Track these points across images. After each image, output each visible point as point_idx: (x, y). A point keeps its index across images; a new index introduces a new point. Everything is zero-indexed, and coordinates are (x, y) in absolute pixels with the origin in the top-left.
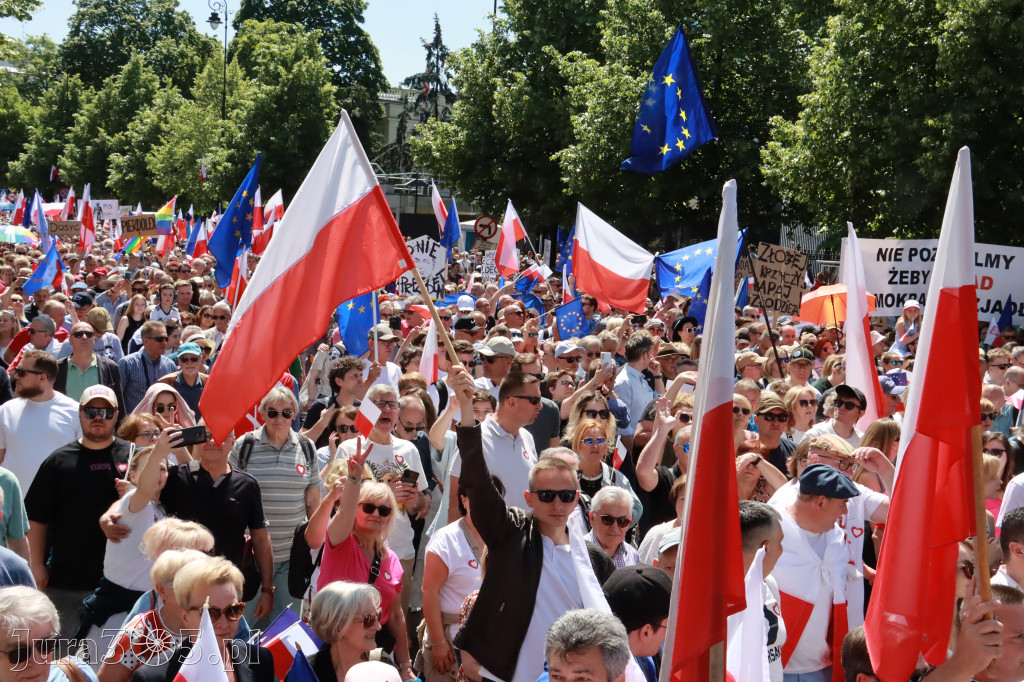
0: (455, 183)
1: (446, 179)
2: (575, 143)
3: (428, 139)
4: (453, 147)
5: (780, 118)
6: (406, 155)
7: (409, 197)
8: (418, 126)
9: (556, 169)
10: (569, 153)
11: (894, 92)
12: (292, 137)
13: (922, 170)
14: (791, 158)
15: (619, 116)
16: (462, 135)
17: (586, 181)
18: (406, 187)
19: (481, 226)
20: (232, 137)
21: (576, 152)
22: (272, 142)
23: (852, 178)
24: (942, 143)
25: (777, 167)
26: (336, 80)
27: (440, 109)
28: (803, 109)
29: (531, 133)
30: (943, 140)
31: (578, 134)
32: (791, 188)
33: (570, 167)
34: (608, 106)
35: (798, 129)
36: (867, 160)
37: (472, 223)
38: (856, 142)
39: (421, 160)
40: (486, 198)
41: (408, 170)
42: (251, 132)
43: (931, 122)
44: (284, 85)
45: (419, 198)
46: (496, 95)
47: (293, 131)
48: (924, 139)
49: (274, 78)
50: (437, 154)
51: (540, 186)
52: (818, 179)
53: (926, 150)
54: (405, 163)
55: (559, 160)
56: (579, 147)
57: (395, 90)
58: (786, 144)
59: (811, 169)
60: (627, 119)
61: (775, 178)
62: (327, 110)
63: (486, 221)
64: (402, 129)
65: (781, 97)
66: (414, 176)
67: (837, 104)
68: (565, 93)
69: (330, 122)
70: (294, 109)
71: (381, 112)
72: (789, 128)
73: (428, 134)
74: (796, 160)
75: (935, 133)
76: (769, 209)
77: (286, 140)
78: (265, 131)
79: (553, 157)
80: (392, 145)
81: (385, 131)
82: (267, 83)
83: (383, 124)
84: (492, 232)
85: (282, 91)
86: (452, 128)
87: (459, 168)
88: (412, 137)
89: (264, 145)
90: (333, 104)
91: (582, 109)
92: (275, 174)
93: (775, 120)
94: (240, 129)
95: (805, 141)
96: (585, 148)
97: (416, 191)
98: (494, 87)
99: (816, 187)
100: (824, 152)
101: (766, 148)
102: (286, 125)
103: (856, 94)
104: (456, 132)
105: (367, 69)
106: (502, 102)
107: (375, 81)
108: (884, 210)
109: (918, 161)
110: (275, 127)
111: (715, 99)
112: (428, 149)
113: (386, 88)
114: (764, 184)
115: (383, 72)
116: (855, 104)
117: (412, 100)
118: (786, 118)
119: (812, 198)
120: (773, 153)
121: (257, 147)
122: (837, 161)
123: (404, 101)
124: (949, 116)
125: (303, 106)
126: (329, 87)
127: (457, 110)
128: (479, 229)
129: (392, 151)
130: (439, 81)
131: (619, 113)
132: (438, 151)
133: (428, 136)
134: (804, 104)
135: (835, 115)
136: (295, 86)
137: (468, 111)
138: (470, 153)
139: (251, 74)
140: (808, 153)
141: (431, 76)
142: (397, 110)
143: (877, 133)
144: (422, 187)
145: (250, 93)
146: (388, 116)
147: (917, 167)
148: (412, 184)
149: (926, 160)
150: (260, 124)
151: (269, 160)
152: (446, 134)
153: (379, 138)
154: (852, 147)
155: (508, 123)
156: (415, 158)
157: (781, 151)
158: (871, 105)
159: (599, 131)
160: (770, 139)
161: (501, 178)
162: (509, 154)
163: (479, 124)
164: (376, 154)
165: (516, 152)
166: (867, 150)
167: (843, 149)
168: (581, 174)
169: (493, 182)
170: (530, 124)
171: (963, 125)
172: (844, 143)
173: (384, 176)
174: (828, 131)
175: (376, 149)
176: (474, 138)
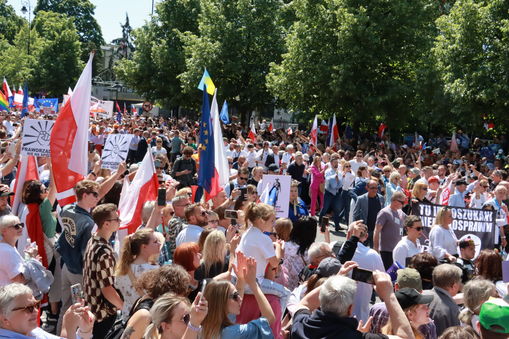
0: (134, 87)
1: (130, 85)
2: (187, 71)
3: (122, 67)
4: (133, 71)
5: (274, 63)
6: (113, 74)
7: (114, 92)
8: (117, 61)
9: (178, 82)
10: (184, 75)
11: (321, 54)
12: (61, 64)
13: (331, 88)
14: (278, 80)
15: (206, 60)
16: (137, 66)
17: (192, 87)
18: (113, 88)
19: (145, 105)
20: (32, 63)
21: (187, 75)
22: (52, 66)
23: (304, 90)
24: (340, 76)
25: (272, 84)
26: (81, 39)
27: (128, 54)
28: (283, 60)
29: (168, 66)
30: (340, 75)
31: (188, 67)
32: (278, 93)
33: (185, 81)
34: (201, 55)
35: (281, 68)
36: (309, 82)
37: (142, 104)
38: (305, 74)
39: (119, 76)
40: (148, 93)
41: (114, 80)
42: (42, 61)
43: (335, 68)
44: (57, 40)
45: (119, 93)
46: (153, 49)
47: (62, 61)
48: (332, 75)
49: (53, 37)
50: (126, 74)
51: (172, 89)
52: (289, 90)
53: (333, 79)
54: (112, 77)
55: (180, 78)
56: (189, 72)
57: (108, 45)
58: (276, 74)
59: (287, 85)
60: (210, 61)
61: (271, 88)
62: (78, 53)
63: (148, 103)
64: (111, 62)
65: (275, 54)
66: (116, 83)
67: (297, 58)
68: (183, 49)
69: (78, 58)
70: (62, 51)
71: (101, 54)
72: (278, 67)
73: (122, 65)
74: (280, 81)
75: (337, 72)
76: (269, 101)
77: (58, 65)
78: (48, 61)
79: (178, 77)
80: (106, 69)
81: (103, 63)
82: (49, 39)
83: (102, 60)
84: (150, 109)
85: (57, 43)
86: (133, 63)
87: (136, 80)
88: (115, 66)
89: (48, 67)
90: (80, 50)
91: (190, 56)
92: (53, 80)
93: (272, 64)
94: (36, 59)
95: (284, 73)
96: (191, 73)
97: (117, 90)
98: (152, 45)
99: (289, 93)
100: (292, 80)
101: (268, 76)
102: (58, 59)
103: (305, 54)
104: (135, 65)
105: (95, 35)
106: (155, 52)
107: (99, 41)
108: (316, 103)
109: (330, 84)
110: (53, 59)
111: (247, 54)
112: (122, 72)
113: (104, 44)
114: (267, 91)
115: (102, 37)
116: (305, 59)
117: (116, 49)
118: (277, 63)
119: (287, 97)
120: (271, 78)
121: (44, 67)
122: (297, 82)
123: (112, 50)
124: (342, 65)
125: (66, 50)
126: (77, 42)
127: (135, 55)
128: (145, 107)
129: (107, 72)
130: (128, 42)
131: (206, 58)
133: (122, 66)
134: (284, 58)
135: (297, 63)
136: (62, 41)
137: (140, 55)
138: (141, 74)
139: (42, 35)
140: (285, 78)
141: (125, 39)
142: (109, 54)
143: (314, 71)
144: (120, 88)
145: (41, 44)
146: (105, 56)
148: (115, 87)
149: (333, 84)
150: (46, 58)
151: (50, 74)
152: (130, 66)
153: (101, 66)
154: (304, 77)
155: (158, 61)
156: (116, 75)
157: (274, 77)
158: (311, 59)
159: (197, 66)
160: (270, 72)
161: (155, 85)
162: (158, 75)
163: (145, 61)
164: (99, 73)
165: (161, 74)
166: (309, 78)
167: (300, 77)
168: (189, 84)
169: (151, 86)
170: (167, 62)
171: (347, 69)
172: (300, 75)
173: (102, 82)
174: (294, 70)
175: (99, 70)
176: (143, 67)
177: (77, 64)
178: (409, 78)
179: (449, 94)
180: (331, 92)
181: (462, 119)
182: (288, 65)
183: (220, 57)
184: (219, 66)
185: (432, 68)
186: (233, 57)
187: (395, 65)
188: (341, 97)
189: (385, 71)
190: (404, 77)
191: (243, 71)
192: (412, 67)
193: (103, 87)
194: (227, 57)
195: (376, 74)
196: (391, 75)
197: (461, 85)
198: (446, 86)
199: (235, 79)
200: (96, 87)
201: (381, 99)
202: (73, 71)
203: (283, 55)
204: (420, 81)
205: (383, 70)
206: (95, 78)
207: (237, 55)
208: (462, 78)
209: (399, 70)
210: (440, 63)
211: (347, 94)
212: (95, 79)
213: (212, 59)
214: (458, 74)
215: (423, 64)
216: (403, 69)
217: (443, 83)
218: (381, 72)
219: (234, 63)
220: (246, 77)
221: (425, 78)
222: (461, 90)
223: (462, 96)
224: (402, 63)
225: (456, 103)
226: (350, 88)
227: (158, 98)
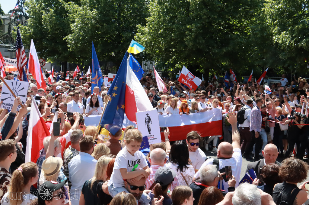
2: (71, 33)
4: (28, 34)
5: (140, 25)
6: (11, 37)
7: (13, 52)
8: (15, 27)
9: (65, 43)
10: (69, 37)
13: (186, 43)
14: (144, 39)
15: (86, 24)
16: (31, 30)
17: (76, 46)
18: (12, 49)
21: (72, 36)
23: (165, 45)
24: (192, 33)
25: (140, 41)
27: (24, 22)
28: (147, 22)
29: (56, 30)
31: (73, 30)
33: (70, 42)
34: (83, 21)
35: (146, 29)
36: (169, 39)
38: (165, 33)
40: (41, 52)
41: (12, 43)
43: (188, 27)
46: (43, 17)
48: (186, 32)
51: (60, 48)
52: (153, 46)
53: (187, 36)
54: (11, 40)
56: (73, 35)
57: (6, 15)
58: (142, 34)
59: (151, 42)
60: (89, 25)
64: (10, 28)
65: (140, 18)
66: (14, 45)
67: (158, 21)
68: (67, 16)
72: (143, 29)
74: (146, 39)
75: (190, 30)
79: (65, 38)
80: (6, 34)
81: (3, 29)
83: (2, 27)
84: (44, 64)
86: (27, 28)
88: (13, 31)
91: (73, 22)
95: (149, 33)
96: (75, 35)
98: (42, 14)
99: (153, 48)
100: (155, 38)
101: (136, 35)
103: (164, 17)
106: (45, 19)
108: (175, 55)
109: (185, 39)
111: (119, 19)
113: (3, 14)
116: (164, 21)
117: (13, 18)
118: (142, 25)
119: (151, 52)
120: (138, 37)
122: (159, 39)
123: (10, 18)
124: (193, 25)
127: (29, 22)
129: (6, 36)
130: (22, 12)
131: (86, 23)
132: (23, 36)
134: (148, 21)
135: (158, 24)
137: (33, 22)
138: (34, 37)
140: (150, 37)
141: (20, 10)
142: (8, 22)
143: (171, 30)
146: (4, 24)
147: (185, 41)
149: (187, 39)
152: (25, 30)
153: (1, 32)
154: (164, 35)
155: (47, 26)
156: (14, 38)
157: (141, 36)
158: (169, 21)
159: (80, 29)
160: (137, 32)
161: (46, 46)
162: (48, 37)
163: (37, 26)
165: (51, 36)
166: (169, 36)
167: (161, 36)
168: (74, 44)
169: (43, 47)
170: (55, 27)
171: (198, 28)
172: (161, 34)
173: (3, 45)
174: (156, 30)
176: (36, 31)
178: (246, 33)
179: (277, 43)
180: (186, 46)
181: (288, 62)
182: (151, 26)
183: (97, 22)
184: (97, 29)
185: (263, 24)
186: (108, 22)
187: (234, 23)
188: (194, 49)
189: (228, 28)
190: (242, 32)
191: (116, 32)
192: (247, 24)
193: (4, 48)
194: (103, 22)
195: (220, 31)
196: (232, 31)
197: (286, 36)
198: (274, 37)
199: (111, 39)
201: (224, 50)
203: (147, 19)
204: (254, 34)
205: (224, 28)
207: (111, 19)
208: (287, 31)
209: (237, 27)
210: (269, 19)
211: (198, 47)
213: (91, 23)
214: (283, 27)
215: (256, 21)
216: (241, 26)
217: (272, 35)
219: (109, 26)
220: (119, 36)
221: (258, 32)
222: (286, 40)
223: (288, 44)
224: (240, 21)
225: (283, 51)
226: (200, 42)
227: (49, 56)
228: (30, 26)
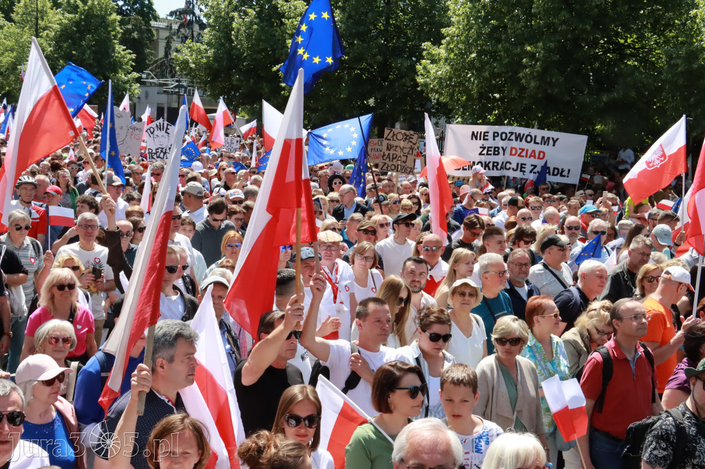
0: (206, 85)
1: (200, 83)
3: (186, 55)
4: (204, 60)
5: (429, 43)
6: (171, 66)
7: (174, 96)
8: (179, 46)
9: (276, 77)
11: (505, 27)
12: (88, 51)
13: (523, 81)
14: (437, 71)
16: (211, 53)
18: (172, 88)
22: (73, 55)
23: (477, 85)
24: (536, 63)
25: (427, 77)
26: (120, 12)
27: (195, 34)
28: (444, 38)
29: (259, 52)
30: (537, 60)
32: (437, 92)
35: (441, 51)
36: (487, 74)
38: (480, 61)
39: (181, 70)
40: (228, 97)
41: (173, 77)
42: (58, 47)
43: (529, 48)
44: (82, 14)
45: (181, 97)
46: (234, 25)
47: (89, 47)
48: (524, 60)
49: (74, 9)
50: (193, 66)
51: (266, 89)
52: (453, 86)
53: (526, 67)
54: (171, 71)
55: (279, 71)
57: (163, 20)
58: (433, 62)
59: (450, 79)
61: (426, 85)
62: (115, 33)
64: (168, 47)
65: (430, 29)
66: (177, 81)
67: (468, 35)
68: (282, 24)
69: (115, 41)
70: (89, 32)
71: (153, 35)
72: (435, 51)
73: (186, 51)
74: (440, 72)
75: (532, 56)
76: (422, 106)
77: (84, 54)
78: (68, 47)
79: (275, 69)
80: (161, 59)
81: (156, 48)
82: (69, 13)
83: (154, 44)
85: (81, 19)
86: (203, 47)
87: (209, 75)
88: (175, 54)
89: (68, 57)
90: (118, 28)
93: (426, 45)
94: (50, 45)
95: (446, 60)
97: (179, 92)
98: (232, 19)
99: (454, 91)
100: (459, 69)
101: (420, 64)
102: (84, 43)
103: (480, 28)
104: (206, 51)
105: (142, 4)
106: (239, 30)
107: (149, 13)
108: (499, 108)
109: (521, 75)
110: (75, 44)
111: (386, 30)
112: (186, 62)
113: (156, 18)
114: (419, 89)
115: (154, 7)
116: (479, 35)
117: (175, 27)
118: (434, 44)
119: (451, 99)
120: (425, 68)
121: (62, 58)
122: (467, 73)
123: (169, 28)
124: (540, 44)
125: (96, 29)
126: (114, 16)
127: (207, 34)
129: (161, 63)
130: (194, 14)
132: (194, 63)
133: (186, 53)
134: (445, 34)
135: (466, 42)
136: (89, 15)
137: (214, 35)
138: (216, 65)
139: (56, 5)
140: (448, 68)
141: (189, 10)
142: (165, 34)
143: (494, 55)
144: (183, 89)
145: (57, 19)
146: (158, 38)
147: (520, 79)
148: (176, 87)
149: (526, 74)
150: (65, 42)
152: (199, 51)
153: (152, 54)
154: (477, 64)
155: (242, 44)
156: (178, 68)
157: (430, 67)
158: (490, 36)
160: (423, 58)
161: (239, 83)
162: (243, 66)
163: (222, 45)
164: (149, 65)
165: (248, 65)
166: (487, 67)
167: (472, 66)
169: (233, 85)
170: (258, 45)
171: (549, 50)
172: (472, 61)
173: (155, 80)
174: (461, 53)
175: (149, 61)
176: (219, 54)
177: (114, 51)
178: (653, 63)
180: (523, 88)
185: (692, 44)
186: (364, 36)
187: (629, 41)
188: (540, 96)
189: (614, 51)
190: (644, 61)
191: (379, 58)
192: (657, 43)
193: (156, 88)
194: (354, 36)
195: (596, 57)
196: (623, 57)
199: (368, 71)
200: (146, 89)
201: (605, 99)
202: (107, 62)
203: (443, 31)
204: (671, 66)
205: (609, 51)
206: (144, 73)
207: (370, 31)
209: (634, 49)
211: (549, 91)
212: (144, 76)
215: (676, 37)
216: (643, 47)
218: (605, 53)
219: (366, 45)
220: (385, 67)
221: (680, 61)
224: (641, 38)
226: (554, 80)
227: (244, 104)
228: (208, 44)
